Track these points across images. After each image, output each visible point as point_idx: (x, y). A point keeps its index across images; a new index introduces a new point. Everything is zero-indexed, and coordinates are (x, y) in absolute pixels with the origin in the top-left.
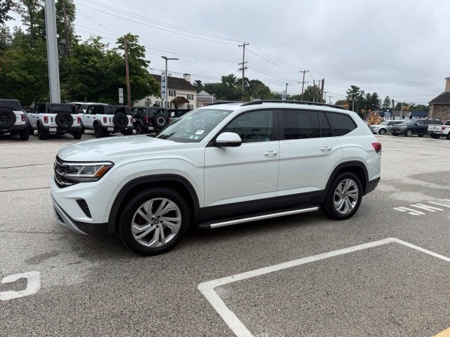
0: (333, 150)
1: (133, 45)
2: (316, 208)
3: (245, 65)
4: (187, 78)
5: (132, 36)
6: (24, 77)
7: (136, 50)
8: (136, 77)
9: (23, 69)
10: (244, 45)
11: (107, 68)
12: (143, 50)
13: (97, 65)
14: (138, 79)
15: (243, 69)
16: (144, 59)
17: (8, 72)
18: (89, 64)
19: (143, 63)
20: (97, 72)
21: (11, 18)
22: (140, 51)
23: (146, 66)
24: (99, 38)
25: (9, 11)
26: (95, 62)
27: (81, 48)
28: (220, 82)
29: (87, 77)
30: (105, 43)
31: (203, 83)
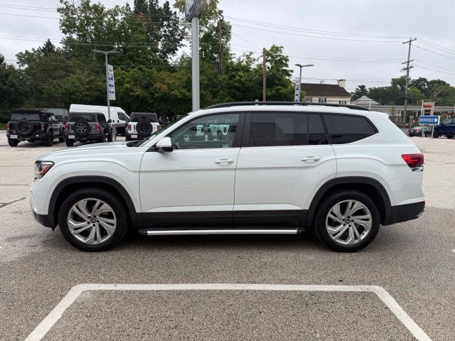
0: (322, 160)
1: (277, 56)
2: (295, 231)
3: (410, 64)
4: (341, 84)
5: (277, 48)
6: (184, 94)
7: (280, 61)
8: (278, 87)
9: (184, 87)
10: (410, 41)
11: (251, 81)
12: (287, 60)
13: (243, 79)
14: (280, 89)
15: (407, 69)
16: (288, 69)
17: (173, 91)
18: (236, 79)
19: (287, 73)
20: (243, 85)
21: (184, 45)
22: (284, 61)
23: (289, 75)
24: (251, 53)
25: (183, 40)
26: (241, 77)
27: (229, 65)
28: (390, 85)
29: (233, 91)
30: (256, 58)
31: (367, 88)
